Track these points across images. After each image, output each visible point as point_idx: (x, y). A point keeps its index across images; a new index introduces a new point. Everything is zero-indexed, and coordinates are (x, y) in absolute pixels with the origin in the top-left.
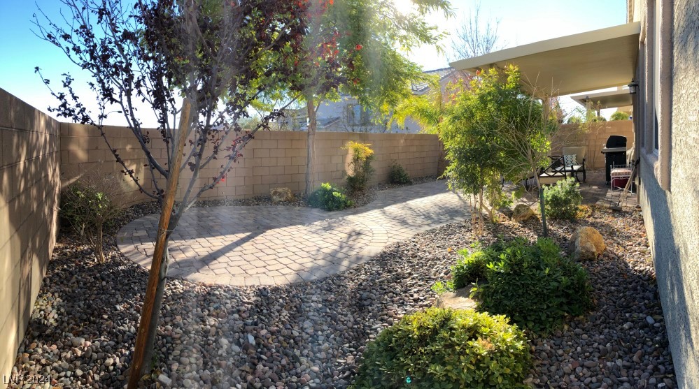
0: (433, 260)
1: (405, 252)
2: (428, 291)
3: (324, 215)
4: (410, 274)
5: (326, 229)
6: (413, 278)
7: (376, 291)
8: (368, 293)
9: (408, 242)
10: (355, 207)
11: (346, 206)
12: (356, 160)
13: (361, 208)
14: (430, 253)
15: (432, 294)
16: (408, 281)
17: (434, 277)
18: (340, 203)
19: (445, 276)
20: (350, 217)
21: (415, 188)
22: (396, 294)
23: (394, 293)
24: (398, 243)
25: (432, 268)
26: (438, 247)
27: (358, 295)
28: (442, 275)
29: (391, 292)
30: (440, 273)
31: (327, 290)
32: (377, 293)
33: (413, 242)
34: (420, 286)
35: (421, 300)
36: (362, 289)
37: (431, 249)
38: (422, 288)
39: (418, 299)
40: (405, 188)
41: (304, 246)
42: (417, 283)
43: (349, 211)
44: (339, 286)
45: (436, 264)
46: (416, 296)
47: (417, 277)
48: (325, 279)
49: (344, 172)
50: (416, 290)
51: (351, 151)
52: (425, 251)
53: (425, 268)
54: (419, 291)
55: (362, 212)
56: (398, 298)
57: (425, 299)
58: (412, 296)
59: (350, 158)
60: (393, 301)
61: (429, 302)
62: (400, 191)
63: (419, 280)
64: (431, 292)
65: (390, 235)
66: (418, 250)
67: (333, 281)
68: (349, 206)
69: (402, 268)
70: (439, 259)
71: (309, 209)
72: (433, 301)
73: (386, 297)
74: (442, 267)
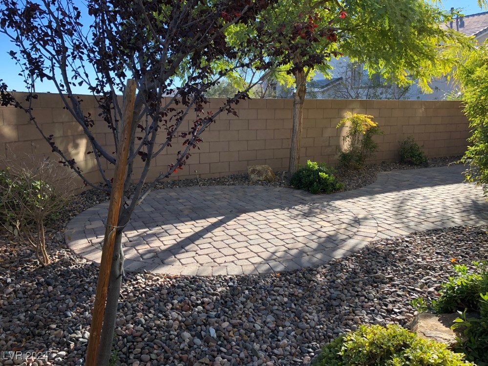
0: (425, 268)
1: (393, 253)
2: (408, 304)
3: (307, 198)
4: (391, 279)
5: (306, 215)
6: (393, 286)
7: (348, 291)
8: (339, 293)
9: (400, 241)
10: (345, 190)
11: (335, 189)
12: (354, 133)
13: (353, 191)
14: (424, 259)
15: (411, 310)
16: (386, 288)
17: (419, 289)
18: (327, 185)
19: (436, 292)
20: (338, 203)
21: (431, 171)
22: (369, 299)
23: (366, 298)
24: (387, 239)
25: (421, 278)
26: (437, 253)
27: (328, 293)
28: (431, 289)
29: (363, 295)
30: (429, 287)
31: (295, 283)
32: (349, 294)
33: (407, 241)
34: (399, 296)
35: (396, 313)
36: (334, 288)
37: (427, 254)
38: (400, 299)
39: (392, 310)
40: (416, 170)
41: (279, 233)
42: (396, 291)
43: (338, 195)
44: (310, 281)
45: (427, 274)
46: (390, 307)
47: (398, 285)
48: (295, 271)
49: (338, 148)
50: (391, 299)
51: (348, 124)
52: (418, 256)
53: (411, 276)
54: (395, 301)
55: (352, 197)
56: (370, 304)
57: (400, 313)
58: (386, 305)
59: (346, 131)
60: (362, 307)
61: (404, 317)
62: (408, 174)
63: (400, 289)
64: (410, 307)
65: (380, 229)
66: (410, 252)
67: (303, 275)
68: (338, 189)
69: (383, 270)
70: (434, 269)
71: (291, 190)
72: (410, 317)
73: (357, 300)
74: (435, 279)
